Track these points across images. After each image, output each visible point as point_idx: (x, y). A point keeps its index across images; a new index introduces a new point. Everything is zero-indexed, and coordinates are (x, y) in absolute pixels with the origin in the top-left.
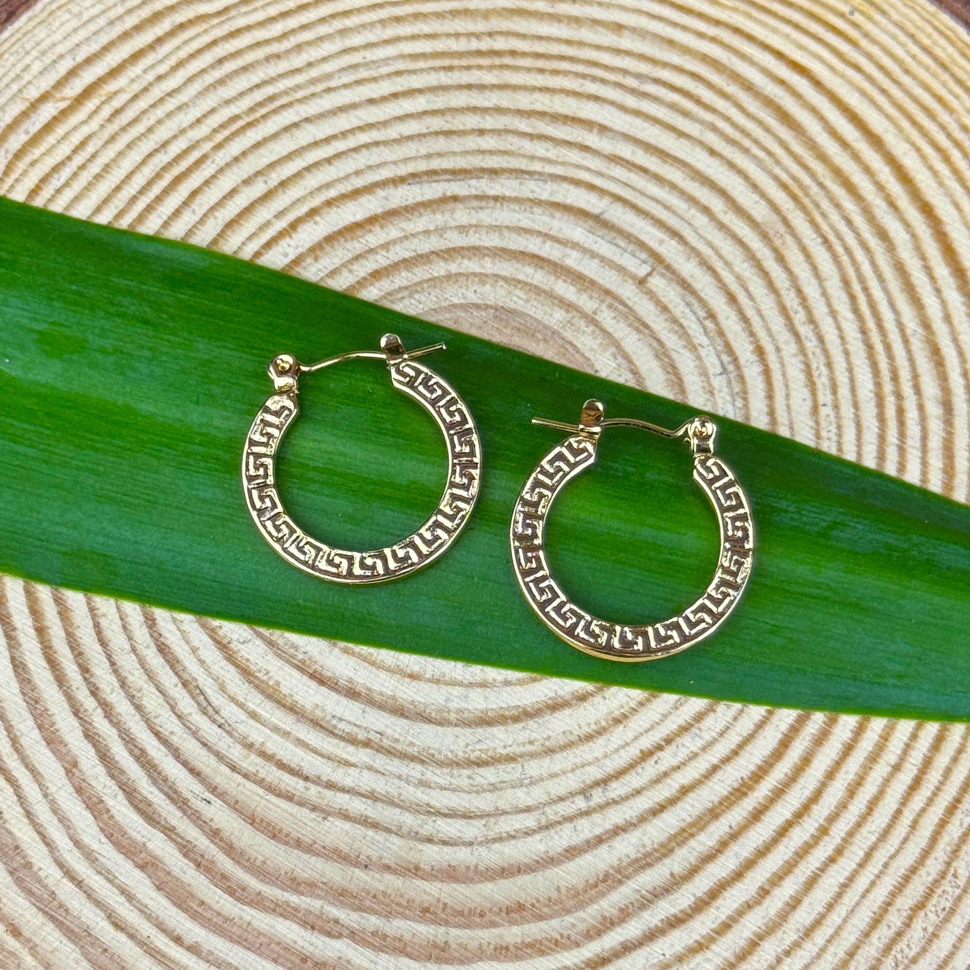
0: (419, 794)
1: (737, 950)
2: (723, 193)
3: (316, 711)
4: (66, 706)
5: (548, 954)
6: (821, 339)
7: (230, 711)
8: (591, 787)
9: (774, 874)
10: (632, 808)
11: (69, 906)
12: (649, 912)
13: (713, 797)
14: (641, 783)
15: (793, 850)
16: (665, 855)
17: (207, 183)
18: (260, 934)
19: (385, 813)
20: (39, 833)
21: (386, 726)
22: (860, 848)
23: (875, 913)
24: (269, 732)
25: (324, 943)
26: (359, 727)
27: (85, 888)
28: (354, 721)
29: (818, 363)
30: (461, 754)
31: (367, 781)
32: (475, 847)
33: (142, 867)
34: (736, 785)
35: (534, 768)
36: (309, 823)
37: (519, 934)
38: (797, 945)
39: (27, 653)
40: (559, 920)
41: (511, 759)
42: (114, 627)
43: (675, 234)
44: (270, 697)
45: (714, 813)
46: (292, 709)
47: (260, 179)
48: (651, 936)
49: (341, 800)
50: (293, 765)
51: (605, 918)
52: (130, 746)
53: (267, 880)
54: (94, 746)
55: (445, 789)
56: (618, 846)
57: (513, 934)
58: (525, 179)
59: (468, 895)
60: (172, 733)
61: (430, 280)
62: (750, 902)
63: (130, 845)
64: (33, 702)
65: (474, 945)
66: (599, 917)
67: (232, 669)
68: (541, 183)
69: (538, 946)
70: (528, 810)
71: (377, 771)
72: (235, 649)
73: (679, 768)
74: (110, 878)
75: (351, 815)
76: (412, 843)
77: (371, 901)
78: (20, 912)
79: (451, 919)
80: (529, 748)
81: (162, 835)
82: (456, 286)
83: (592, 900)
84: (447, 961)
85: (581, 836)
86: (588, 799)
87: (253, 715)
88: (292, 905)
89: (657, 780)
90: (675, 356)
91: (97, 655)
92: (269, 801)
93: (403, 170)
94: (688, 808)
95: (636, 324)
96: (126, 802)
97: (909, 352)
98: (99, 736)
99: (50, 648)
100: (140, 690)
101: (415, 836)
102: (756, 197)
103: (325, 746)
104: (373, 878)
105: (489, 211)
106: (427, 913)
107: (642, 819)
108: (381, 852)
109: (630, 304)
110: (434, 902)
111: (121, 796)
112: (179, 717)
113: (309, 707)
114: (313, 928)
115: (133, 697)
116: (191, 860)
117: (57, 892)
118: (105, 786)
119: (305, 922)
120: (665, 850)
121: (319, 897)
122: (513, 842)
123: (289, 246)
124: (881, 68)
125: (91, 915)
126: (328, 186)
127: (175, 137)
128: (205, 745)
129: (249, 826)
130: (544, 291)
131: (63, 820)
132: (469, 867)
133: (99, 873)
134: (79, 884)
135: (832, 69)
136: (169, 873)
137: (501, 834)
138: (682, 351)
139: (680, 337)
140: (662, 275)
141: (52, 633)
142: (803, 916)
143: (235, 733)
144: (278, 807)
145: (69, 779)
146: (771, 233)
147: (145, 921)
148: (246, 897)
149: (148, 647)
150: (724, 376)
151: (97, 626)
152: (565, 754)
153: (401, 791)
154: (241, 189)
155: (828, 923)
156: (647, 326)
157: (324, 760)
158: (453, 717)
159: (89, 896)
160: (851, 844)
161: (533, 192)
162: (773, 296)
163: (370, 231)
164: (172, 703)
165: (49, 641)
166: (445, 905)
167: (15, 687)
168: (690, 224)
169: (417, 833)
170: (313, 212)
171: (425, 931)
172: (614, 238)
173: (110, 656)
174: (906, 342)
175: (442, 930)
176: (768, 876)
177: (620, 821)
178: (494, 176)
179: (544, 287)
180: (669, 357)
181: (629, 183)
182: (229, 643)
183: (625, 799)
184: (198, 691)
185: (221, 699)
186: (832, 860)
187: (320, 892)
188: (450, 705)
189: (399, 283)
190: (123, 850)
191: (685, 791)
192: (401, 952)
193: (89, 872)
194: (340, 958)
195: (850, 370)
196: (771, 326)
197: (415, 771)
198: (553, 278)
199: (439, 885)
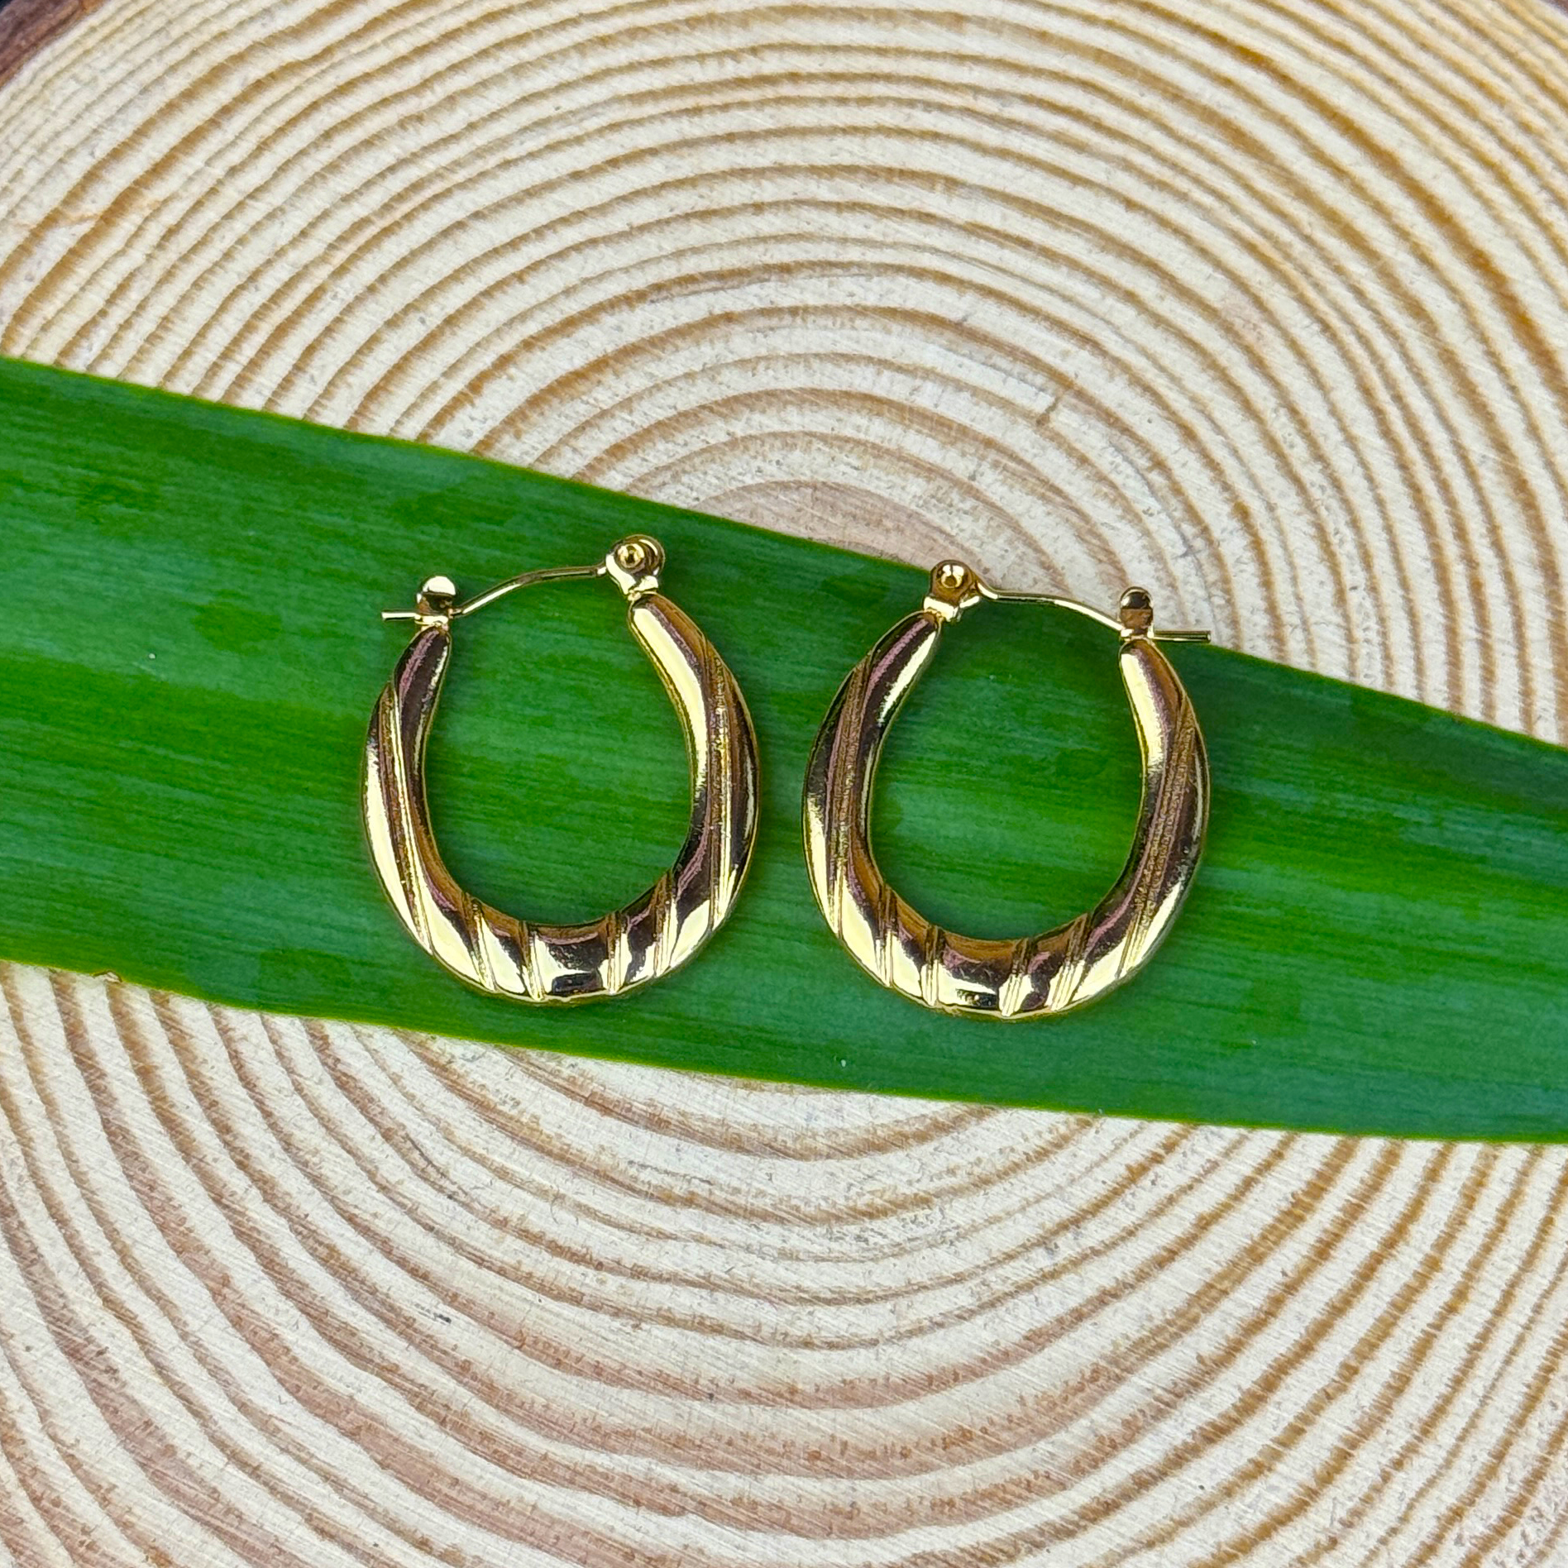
0: (782, 1272)
1: (1318, 1468)
2: (1153, 267)
3: (603, 1157)
4: (200, 1190)
5: (1017, 1505)
6: (1337, 484)
7: (465, 1173)
8: (1055, 1233)
9: (1362, 1341)
10: (1123, 1259)
11: (243, 1509)
12: (1171, 1422)
13: (1251, 1228)
14: (1133, 1219)
15: (1388, 1299)
16: (1184, 1329)
17: (329, 331)
18: (554, 1521)
19: (731, 1308)
20: (181, 1397)
21: (717, 1169)
22: (1494, 1286)
23: (1528, 1386)
24: (529, 1198)
25: (658, 1526)
26: (674, 1174)
27: (264, 1477)
28: (663, 1166)
29: (1335, 521)
30: (841, 1201)
31: (696, 1260)
32: (881, 1347)
33: (352, 1435)
34: (1285, 1206)
35: (960, 1212)
36: (611, 1337)
37: (969, 1478)
38: (1411, 1450)
39: (128, 1111)
40: (1029, 1449)
41: (923, 1201)
42: (263, 1055)
43: (1086, 340)
44: (525, 1142)
45: (1255, 1255)
46: (564, 1157)
47: (414, 317)
48: (1178, 1459)
49: (659, 1295)
50: (575, 1247)
51: (1101, 1439)
52: (311, 1242)
53: (555, 1434)
54: (253, 1248)
55: (823, 1260)
56: (1109, 1324)
57: (958, 1479)
58: (838, 276)
59: (879, 1423)
60: (375, 1215)
61: (703, 451)
62: (1330, 1391)
63: (330, 1402)
64: (148, 1189)
65: (898, 1503)
66: (1092, 1439)
67: (461, 1103)
68: (862, 280)
69: (1001, 1494)
70: (959, 1279)
71: (710, 1243)
72: (462, 1071)
73: (1191, 1187)
74: (304, 1459)
75: (678, 1316)
76: (782, 1352)
77: (725, 1451)
78: (165, 1527)
79: (857, 1466)
80: (949, 1181)
81: (379, 1380)
82: (746, 457)
83: (1077, 1413)
84: (859, 1534)
85: (1048, 1311)
86: (1051, 1251)
87: (502, 1174)
88: (600, 1470)
89: (1158, 1212)
90: (1106, 533)
91: (241, 1104)
92: (543, 1308)
93: (640, 281)
94: (1214, 1250)
95: (1041, 490)
96: (316, 1334)
97: (1478, 490)
98: (259, 1232)
99: (164, 1099)
100: (316, 1152)
101: (784, 1340)
102: (1208, 269)
103: (624, 1211)
104: (724, 1413)
105: (785, 332)
106: (816, 1461)
107: (1142, 1276)
108: (731, 1371)
109: (1028, 458)
110: (826, 1441)
111: (305, 1323)
112: (383, 1188)
113: (590, 1152)
114: (638, 1503)
115: (306, 1164)
116: (430, 1414)
117: (220, 1489)
118: (277, 1311)
119: (624, 1495)
120: (1184, 1321)
121: (641, 1453)
122: (941, 1332)
123: (472, 419)
124: (1382, 44)
125: (279, 1519)
126: (523, 317)
127: (269, 262)
128: (431, 1229)
129: (517, 1351)
130: (888, 451)
131: (216, 1372)
132: (873, 1381)
133: (285, 1451)
134: (255, 1472)
135: (1305, 54)
136: (396, 1440)
137: (919, 1321)
138: (1118, 525)
139: (1113, 502)
140: (1074, 408)
141: (164, 1076)
142: (1416, 1403)
143: (476, 1205)
144: (558, 1315)
145: (219, 1306)
146: (1238, 324)
147: (367, 1520)
148: (525, 1466)
149: (320, 1082)
150: (1189, 558)
151: (235, 1056)
152: (1007, 1186)
153: (751, 1269)
154: (385, 337)
155: (1456, 1410)
156: (1058, 492)
157: (623, 1234)
158: (821, 1143)
159: (273, 1490)
160: (1478, 1281)
161: (852, 295)
162: (1253, 423)
163: (599, 382)
164: (369, 1167)
165: (159, 1088)
166: (845, 1444)
167: (114, 1167)
168: (1108, 323)
169: (786, 1334)
170: (504, 361)
171: (819, 1490)
172: (990, 357)
173: (262, 1103)
174: (1472, 475)
175: (844, 1484)
176: (1353, 1344)
177: (1109, 1284)
178: (786, 276)
179: (886, 445)
180: (1099, 536)
181: (1003, 266)
182: (450, 1062)
183: (1112, 1245)
184: (409, 1145)
185: (446, 1151)
186: (1451, 1309)
187: (641, 1445)
188: (813, 1124)
189: (655, 461)
190: (318, 1411)
191: (1205, 1223)
192: (783, 1527)
193: (268, 1452)
194: (686, 1547)
195: (1389, 529)
196: (1255, 470)
197: (772, 1235)
198: (899, 429)
199: (830, 1413)
